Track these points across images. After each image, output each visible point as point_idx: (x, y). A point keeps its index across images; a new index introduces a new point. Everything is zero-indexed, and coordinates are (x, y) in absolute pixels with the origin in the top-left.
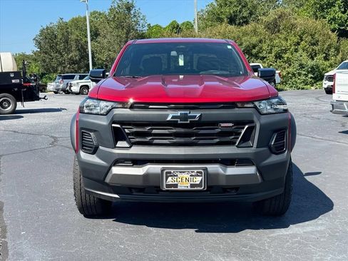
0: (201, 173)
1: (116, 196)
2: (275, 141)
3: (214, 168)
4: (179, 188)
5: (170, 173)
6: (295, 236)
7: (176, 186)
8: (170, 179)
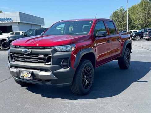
0: (30, 73)
1: (17, 79)
2: (62, 63)
3: (36, 72)
4: (25, 78)
5: (21, 72)
6: (69, 103)
7: (23, 77)
8: (22, 74)
